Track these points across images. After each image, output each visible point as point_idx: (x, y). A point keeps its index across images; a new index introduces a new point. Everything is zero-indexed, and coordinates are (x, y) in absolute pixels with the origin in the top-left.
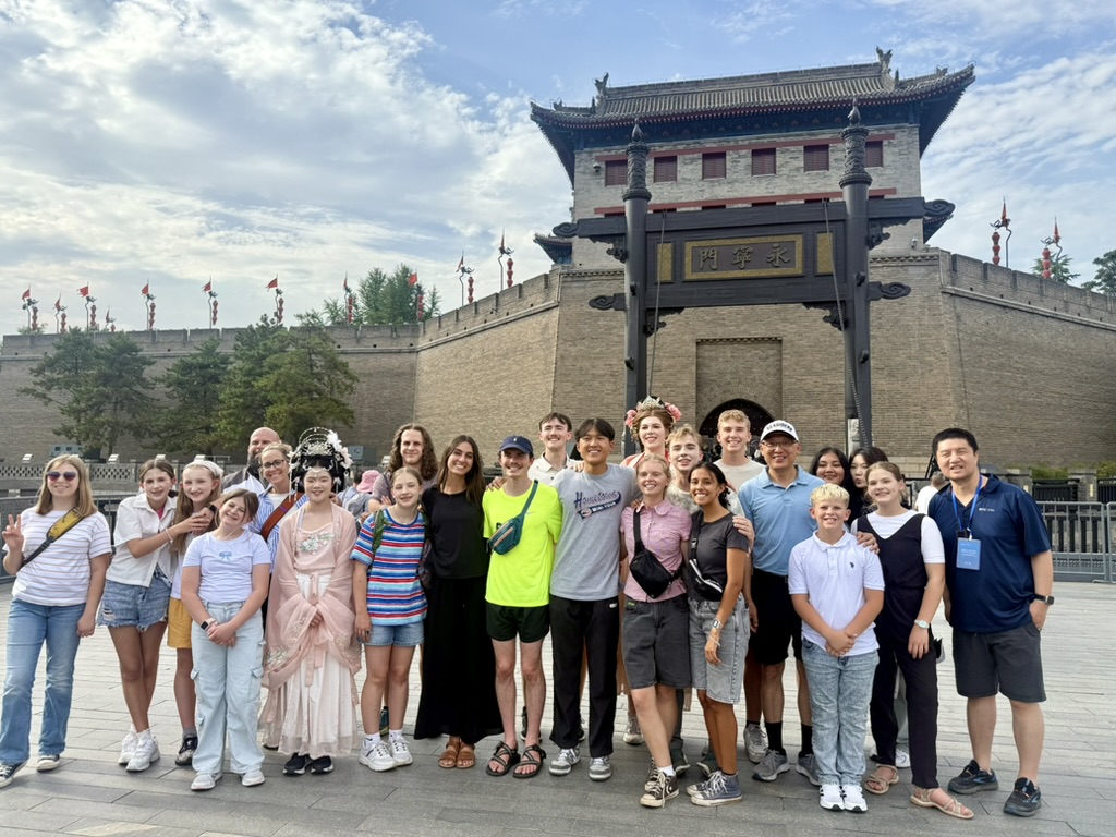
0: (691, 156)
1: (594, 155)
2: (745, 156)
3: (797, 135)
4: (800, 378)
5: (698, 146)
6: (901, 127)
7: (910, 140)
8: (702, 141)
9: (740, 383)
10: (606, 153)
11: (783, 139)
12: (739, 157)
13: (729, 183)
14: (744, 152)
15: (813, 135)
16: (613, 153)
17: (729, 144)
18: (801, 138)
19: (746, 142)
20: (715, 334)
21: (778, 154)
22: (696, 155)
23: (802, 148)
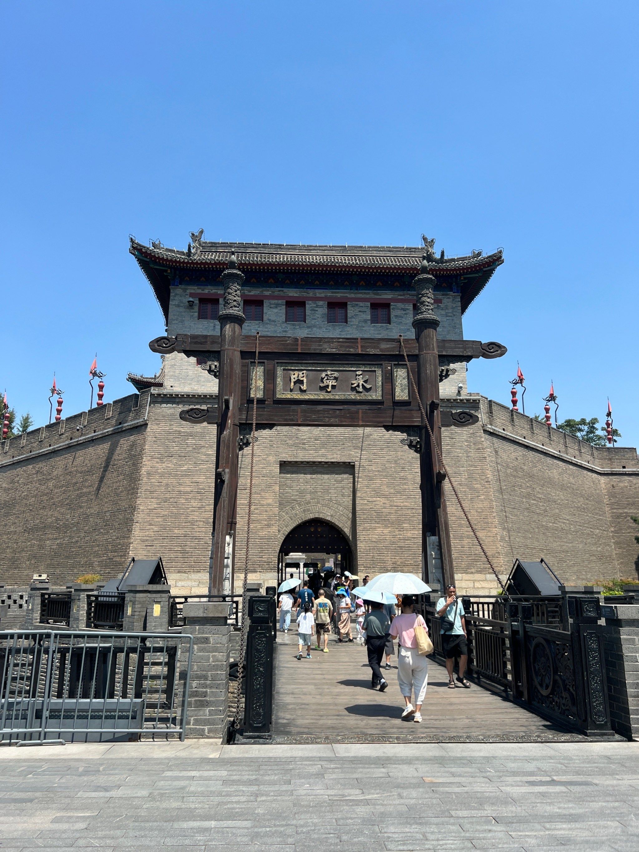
0: (276, 301)
1: (188, 291)
2: (322, 307)
3: (365, 293)
4: (371, 499)
5: (281, 294)
6: (447, 295)
7: (454, 305)
8: (285, 290)
9: (318, 503)
10: (200, 291)
11: (353, 296)
12: (317, 306)
13: (308, 327)
14: (321, 303)
15: (377, 294)
16: (206, 291)
17: (308, 295)
18: (368, 296)
19: (323, 295)
20: (296, 457)
21: (349, 307)
22: (280, 302)
23: (369, 304)
